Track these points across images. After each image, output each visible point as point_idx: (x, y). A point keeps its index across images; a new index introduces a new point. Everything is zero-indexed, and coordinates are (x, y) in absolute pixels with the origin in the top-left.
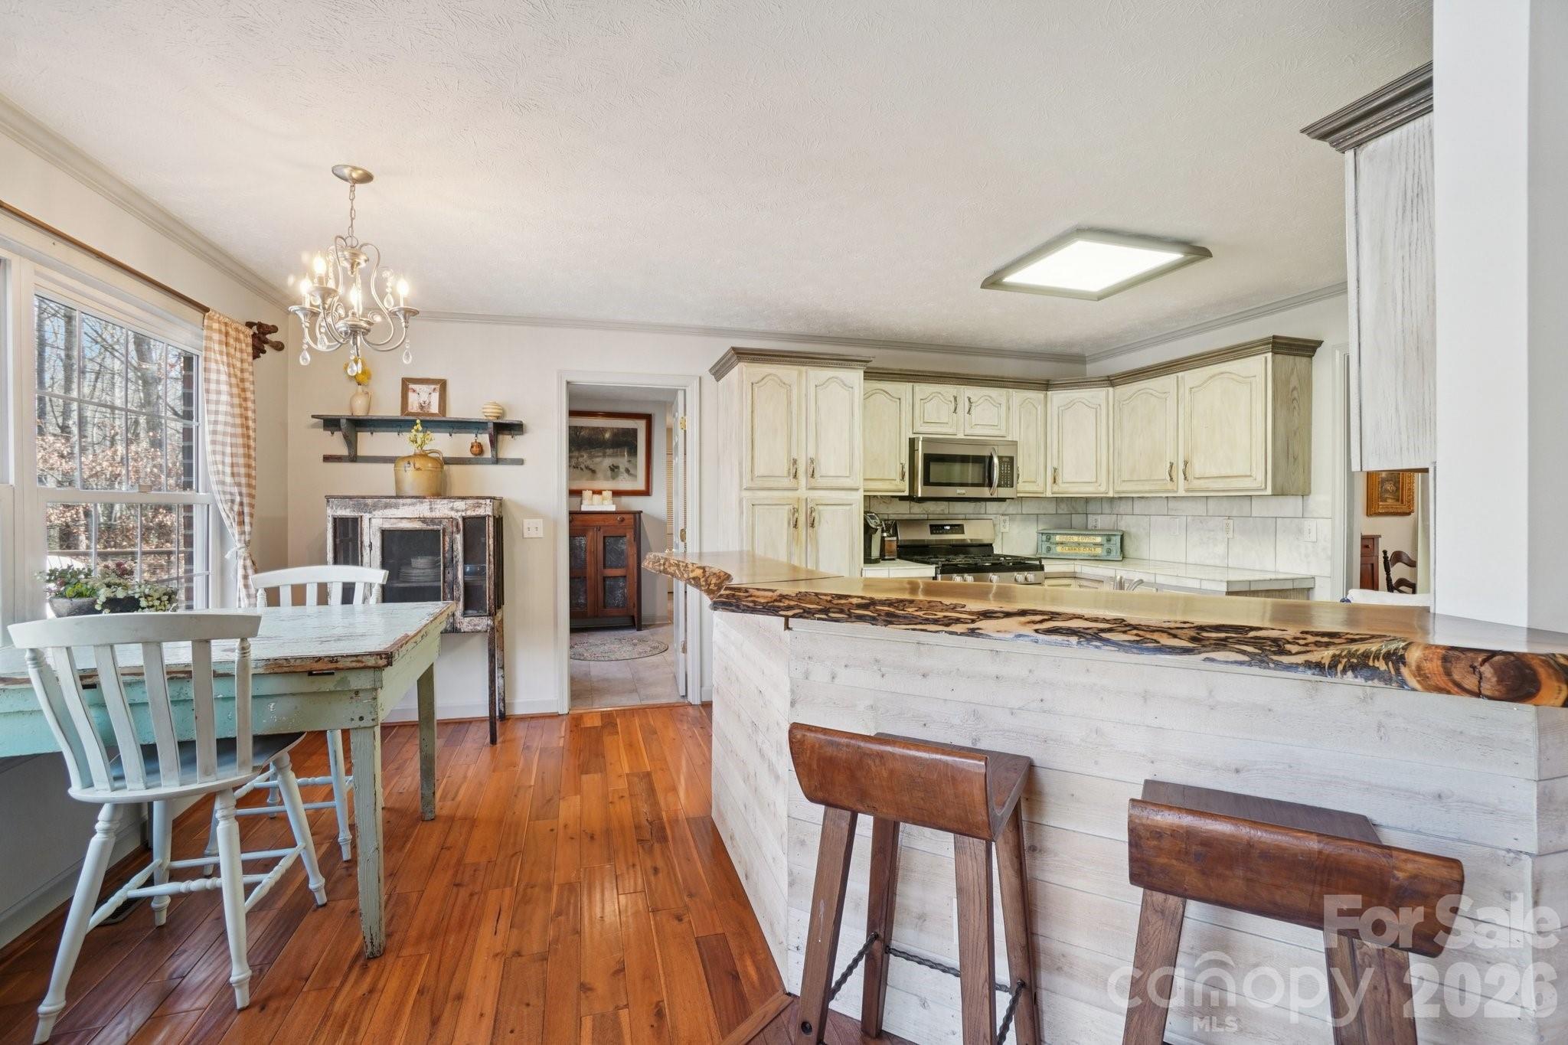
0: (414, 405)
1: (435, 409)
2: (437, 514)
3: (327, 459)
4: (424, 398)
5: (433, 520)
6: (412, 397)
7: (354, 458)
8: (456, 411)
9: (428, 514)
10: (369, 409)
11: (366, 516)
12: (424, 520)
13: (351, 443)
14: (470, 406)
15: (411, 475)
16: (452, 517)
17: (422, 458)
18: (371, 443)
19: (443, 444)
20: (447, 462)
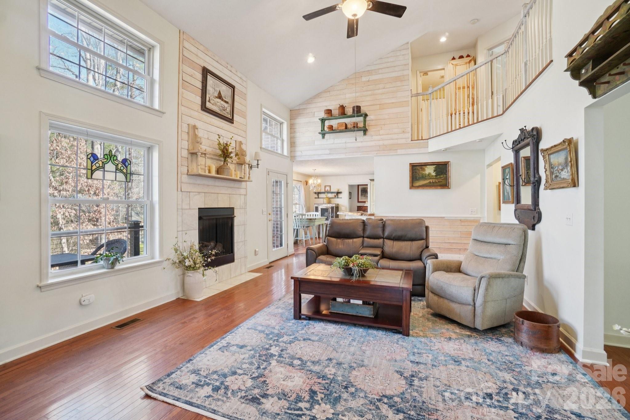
0: (326, 190)
1: (329, 190)
3: (315, 198)
4: (328, 188)
5: (328, 207)
6: (326, 188)
7: (318, 198)
8: (332, 191)
10: (320, 191)
11: (319, 206)
12: (326, 207)
13: (318, 196)
14: (334, 189)
15: (325, 201)
16: (330, 206)
17: (327, 197)
18: (321, 196)
19: (330, 195)
20: (330, 198)
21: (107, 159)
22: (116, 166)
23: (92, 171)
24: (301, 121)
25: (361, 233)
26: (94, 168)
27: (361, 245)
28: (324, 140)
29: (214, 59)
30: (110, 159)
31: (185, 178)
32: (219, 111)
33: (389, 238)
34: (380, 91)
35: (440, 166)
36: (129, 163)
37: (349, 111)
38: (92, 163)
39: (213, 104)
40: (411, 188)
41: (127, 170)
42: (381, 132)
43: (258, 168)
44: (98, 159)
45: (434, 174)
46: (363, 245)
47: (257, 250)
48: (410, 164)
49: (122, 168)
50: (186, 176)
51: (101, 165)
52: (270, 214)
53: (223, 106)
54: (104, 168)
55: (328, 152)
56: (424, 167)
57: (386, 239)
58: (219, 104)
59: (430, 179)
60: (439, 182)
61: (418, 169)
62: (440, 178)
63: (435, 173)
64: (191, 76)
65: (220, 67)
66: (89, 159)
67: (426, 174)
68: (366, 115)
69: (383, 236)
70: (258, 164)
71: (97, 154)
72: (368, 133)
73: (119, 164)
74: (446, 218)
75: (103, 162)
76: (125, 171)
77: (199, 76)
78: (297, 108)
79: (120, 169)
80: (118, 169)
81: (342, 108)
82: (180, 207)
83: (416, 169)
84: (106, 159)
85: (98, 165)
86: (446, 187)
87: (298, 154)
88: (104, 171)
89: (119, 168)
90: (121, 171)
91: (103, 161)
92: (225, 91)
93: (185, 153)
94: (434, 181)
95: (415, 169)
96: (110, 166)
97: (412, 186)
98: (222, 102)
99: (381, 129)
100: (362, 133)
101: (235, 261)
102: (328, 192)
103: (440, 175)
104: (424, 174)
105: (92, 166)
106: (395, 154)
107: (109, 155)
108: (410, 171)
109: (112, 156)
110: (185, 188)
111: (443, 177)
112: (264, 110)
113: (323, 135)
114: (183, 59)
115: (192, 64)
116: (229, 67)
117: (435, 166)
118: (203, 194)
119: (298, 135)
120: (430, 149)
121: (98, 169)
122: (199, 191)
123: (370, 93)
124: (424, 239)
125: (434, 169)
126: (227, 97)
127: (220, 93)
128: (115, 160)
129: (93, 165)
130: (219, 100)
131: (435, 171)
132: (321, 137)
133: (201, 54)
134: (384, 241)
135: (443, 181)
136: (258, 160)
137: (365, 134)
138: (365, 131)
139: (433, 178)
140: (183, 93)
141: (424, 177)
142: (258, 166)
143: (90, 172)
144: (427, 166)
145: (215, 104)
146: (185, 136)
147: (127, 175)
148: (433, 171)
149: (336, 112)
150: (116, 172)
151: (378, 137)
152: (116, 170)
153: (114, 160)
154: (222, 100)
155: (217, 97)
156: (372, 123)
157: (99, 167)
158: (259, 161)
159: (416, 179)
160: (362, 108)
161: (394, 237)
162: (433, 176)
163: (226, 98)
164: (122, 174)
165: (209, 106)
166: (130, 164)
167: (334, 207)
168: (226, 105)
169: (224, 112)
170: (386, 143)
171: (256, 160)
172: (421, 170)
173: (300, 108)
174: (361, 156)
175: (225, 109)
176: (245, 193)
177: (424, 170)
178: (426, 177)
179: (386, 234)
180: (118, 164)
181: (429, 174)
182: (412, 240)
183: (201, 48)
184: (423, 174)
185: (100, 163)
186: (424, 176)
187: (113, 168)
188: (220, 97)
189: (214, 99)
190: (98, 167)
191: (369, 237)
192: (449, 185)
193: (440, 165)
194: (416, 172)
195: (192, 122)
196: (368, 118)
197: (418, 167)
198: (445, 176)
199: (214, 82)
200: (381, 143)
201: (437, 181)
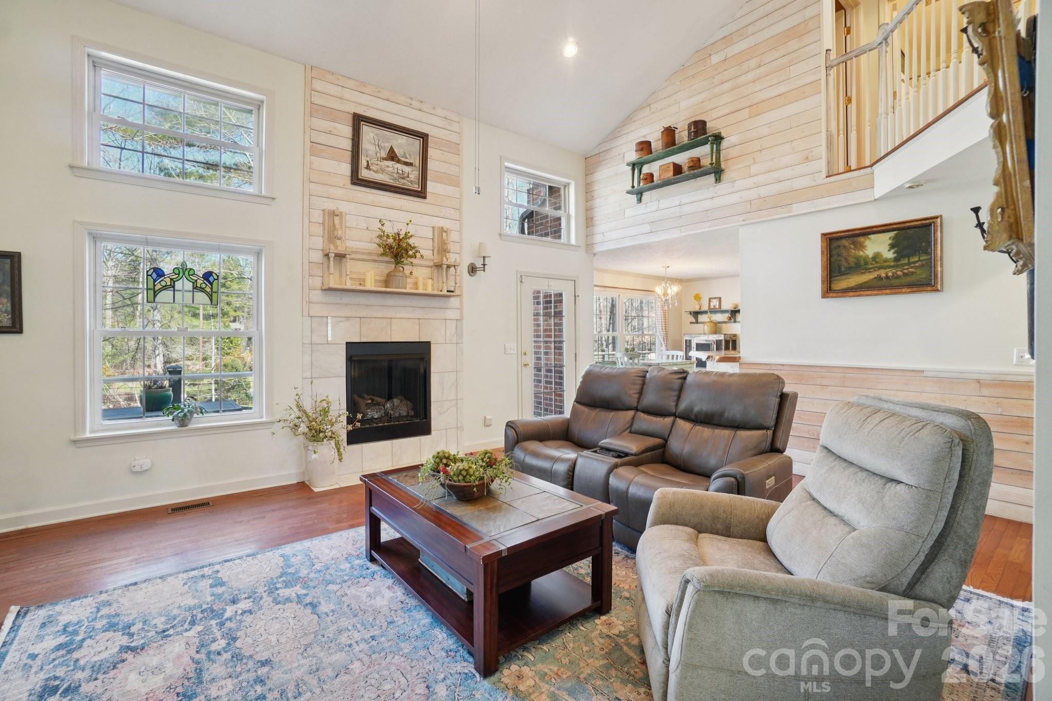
0: (712, 306)
1: (717, 307)
2: (709, 339)
3: (691, 323)
4: (715, 303)
5: (708, 341)
6: (712, 303)
7: (697, 322)
8: (724, 308)
9: (707, 339)
10: (700, 308)
11: (693, 339)
12: (706, 341)
13: (697, 319)
14: (727, 305)
15: (707, 328)
16: (715, 339)
17: (711, 322)
18: (701, 318)
19: (719, 317)
20: (719, 323)
21: (179, 274)
22: (193, 283)
23: (155, 292)
24: (603, 174)
25: (632, 400)
26: (158, 287)
27: (628, 425)
28: (642, 205)
29: (380, 96)
30: (184, 274)
31: (317, 296)
32: (392, 181)
33: (686, 417)
34: (750, 76)
35: (910, 231)
36: (216, 277)
37: (682, 136)
38: (155, 281)
39: (376, 172)
40: (824, 296)
41: (212, 289)
42: (754, 169)
43: (484, 270)
44: (164, 275)
45: (890, 255)
46: (631, 425)
47: (488, 417)
48: (824, 235)
49: (204, 286)
50: (320, 292)
51: (168, 284)
52: (525, 354)
53: (401, 172)
54: (174, 287)
55: (647, 228)
56: (861, 239)
57: (681, 417)
58: (390, 169)
59: (880, 268)
60: (905, 274)
61: (845, 247)
62: (909, 263)
63: (893, 251)
64: (330, 133)
65: (394, 108)
66: (151, 275)
67: (867, 256)
68: (718, 138)
69: (674, 411)
70: (484, 265)
71: (162, 269)
72: (725, 177)
73: (198, 281)
74: (930, 374)
75: (171, 279)
76: (208, 289)
77: (347, 131)
78: (596, 152)
79: (201, 288)
80: (197, 286)
81: (669, 132)
82: (307, 341)
83: (839, 246)
84: (176, 274)
85: (163, 283)
86: (929, 288)
87: (598, 238)
88: (174, 290)
89: (199, 285)
90: (202, 290)
91: (171, 277)
92: (405, 146)
93: (317, 256)
94: (890, 274)
95: (836, 248)
96: (184, 284)
97: (829, 291)
98: (399, 166)
99: (754, 163)
100: (712, 177)
101: (433, 432)
102: (714, 311)
103: (908, 257)
104: (861, 257)
105: (154, 286)
106: (787, 215)
107: (182, 269)
108: (822, 252)
109: (186, 269)
110: (316, 310)
111: (919, 260)
112: (507, 164)
113: (640, 194)
114: (315, 110)
115: (331, 114)
116: (415, 104)
117: (892, 234)
118: (358, 319)
119: (597, 202)
120: (880, 190)
121: (165, 288)
122: (348, 314)
123: (727, 86)
124: (768, 428)
125: (890, 242)
126: (410, 155)
127: (392, 150)
128: (192, 275)
129: (156, 283)
130: (390, 163)
131: (892, 246)
132: (636, 200)
133: (348, 94)
134: (674, 422)
135: (918, 271)
136: (484, 257)
137: (718, 180)
138: (717, 172)
139: (889, 267)
140: (311, 163)
141: (860, 266)
142: (484, 267)
143: (151, 293)
144: (872, 236)
145: (383, 171)
146: (319, 230)
147: (211, 295)
148: (888, 248)
149: (657, 145)
150: (193, 291)
151: (749, 182)
152: (194, 288)
153: (189, 275)
154: (399, 161)
155: (384, 159)
156: (733, 152)
157: (166, 286)
158: (486, 259)
159: (840, 271)
160: (708, 125)
161: (696, 416)
162: (886, 260)
163: (407, 158)
164: (202, 294)
165: (368, 176)
166: (217, 279)
167: (721, 341)
168: (407, 169)
169: (402, 181)
170: (764, 191)
171: (480, 257)
172: (852, 247)
173: (601, 150)
174: (710, 229)
175: (406, 175)
176: (458, 317)
177: (862, 247)
178: (866, 263)
179: (683, 406)
180: (196, 281)
181: (876, 256)
182: (736, 426)
183: (351, 84)
184: (858, 258)
185: (168, 280)
186: (862, 263)
187: (189, 286)
188: (392, 156)
189: (379, 163)
190: (164, 286)
191: (648, 412)
192: (936, 283)
193: (909, 228)
194: (839, 255)
195: (330, 205)
196: (724, 144)
197: (845, 242)
198: (923, 257)
199: (377, 135)
200: (753, 194)
201: (899, 273)
